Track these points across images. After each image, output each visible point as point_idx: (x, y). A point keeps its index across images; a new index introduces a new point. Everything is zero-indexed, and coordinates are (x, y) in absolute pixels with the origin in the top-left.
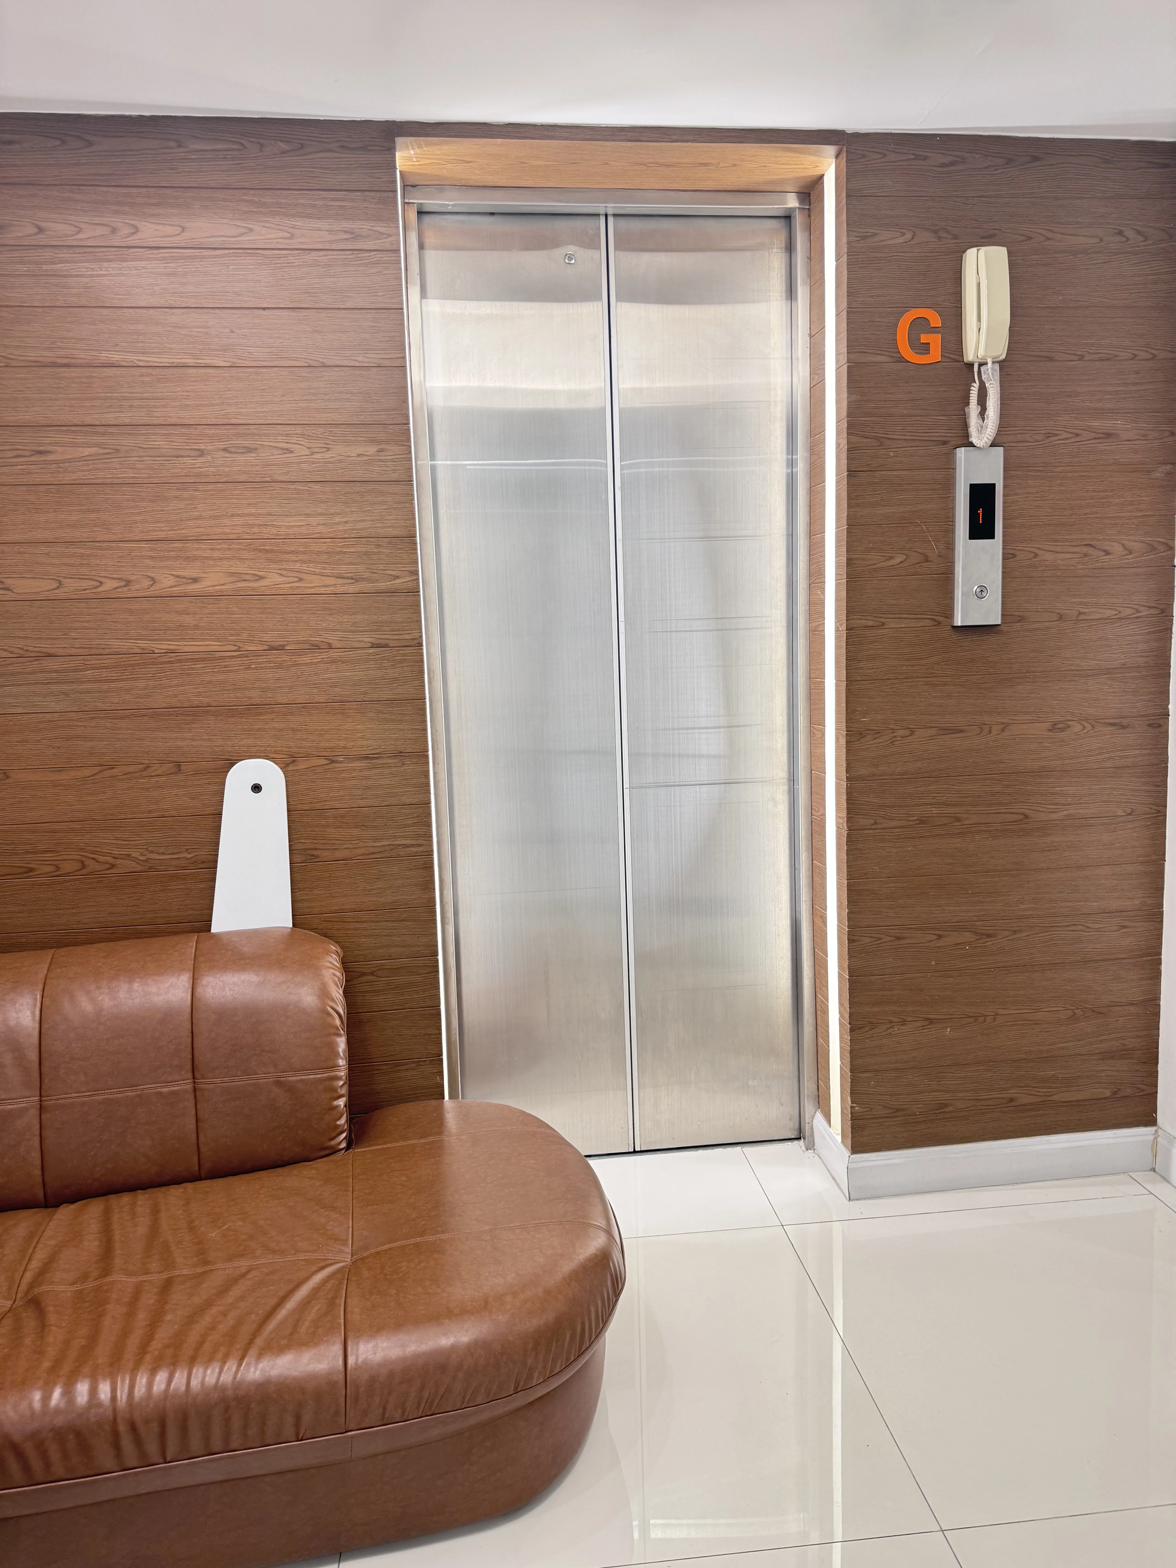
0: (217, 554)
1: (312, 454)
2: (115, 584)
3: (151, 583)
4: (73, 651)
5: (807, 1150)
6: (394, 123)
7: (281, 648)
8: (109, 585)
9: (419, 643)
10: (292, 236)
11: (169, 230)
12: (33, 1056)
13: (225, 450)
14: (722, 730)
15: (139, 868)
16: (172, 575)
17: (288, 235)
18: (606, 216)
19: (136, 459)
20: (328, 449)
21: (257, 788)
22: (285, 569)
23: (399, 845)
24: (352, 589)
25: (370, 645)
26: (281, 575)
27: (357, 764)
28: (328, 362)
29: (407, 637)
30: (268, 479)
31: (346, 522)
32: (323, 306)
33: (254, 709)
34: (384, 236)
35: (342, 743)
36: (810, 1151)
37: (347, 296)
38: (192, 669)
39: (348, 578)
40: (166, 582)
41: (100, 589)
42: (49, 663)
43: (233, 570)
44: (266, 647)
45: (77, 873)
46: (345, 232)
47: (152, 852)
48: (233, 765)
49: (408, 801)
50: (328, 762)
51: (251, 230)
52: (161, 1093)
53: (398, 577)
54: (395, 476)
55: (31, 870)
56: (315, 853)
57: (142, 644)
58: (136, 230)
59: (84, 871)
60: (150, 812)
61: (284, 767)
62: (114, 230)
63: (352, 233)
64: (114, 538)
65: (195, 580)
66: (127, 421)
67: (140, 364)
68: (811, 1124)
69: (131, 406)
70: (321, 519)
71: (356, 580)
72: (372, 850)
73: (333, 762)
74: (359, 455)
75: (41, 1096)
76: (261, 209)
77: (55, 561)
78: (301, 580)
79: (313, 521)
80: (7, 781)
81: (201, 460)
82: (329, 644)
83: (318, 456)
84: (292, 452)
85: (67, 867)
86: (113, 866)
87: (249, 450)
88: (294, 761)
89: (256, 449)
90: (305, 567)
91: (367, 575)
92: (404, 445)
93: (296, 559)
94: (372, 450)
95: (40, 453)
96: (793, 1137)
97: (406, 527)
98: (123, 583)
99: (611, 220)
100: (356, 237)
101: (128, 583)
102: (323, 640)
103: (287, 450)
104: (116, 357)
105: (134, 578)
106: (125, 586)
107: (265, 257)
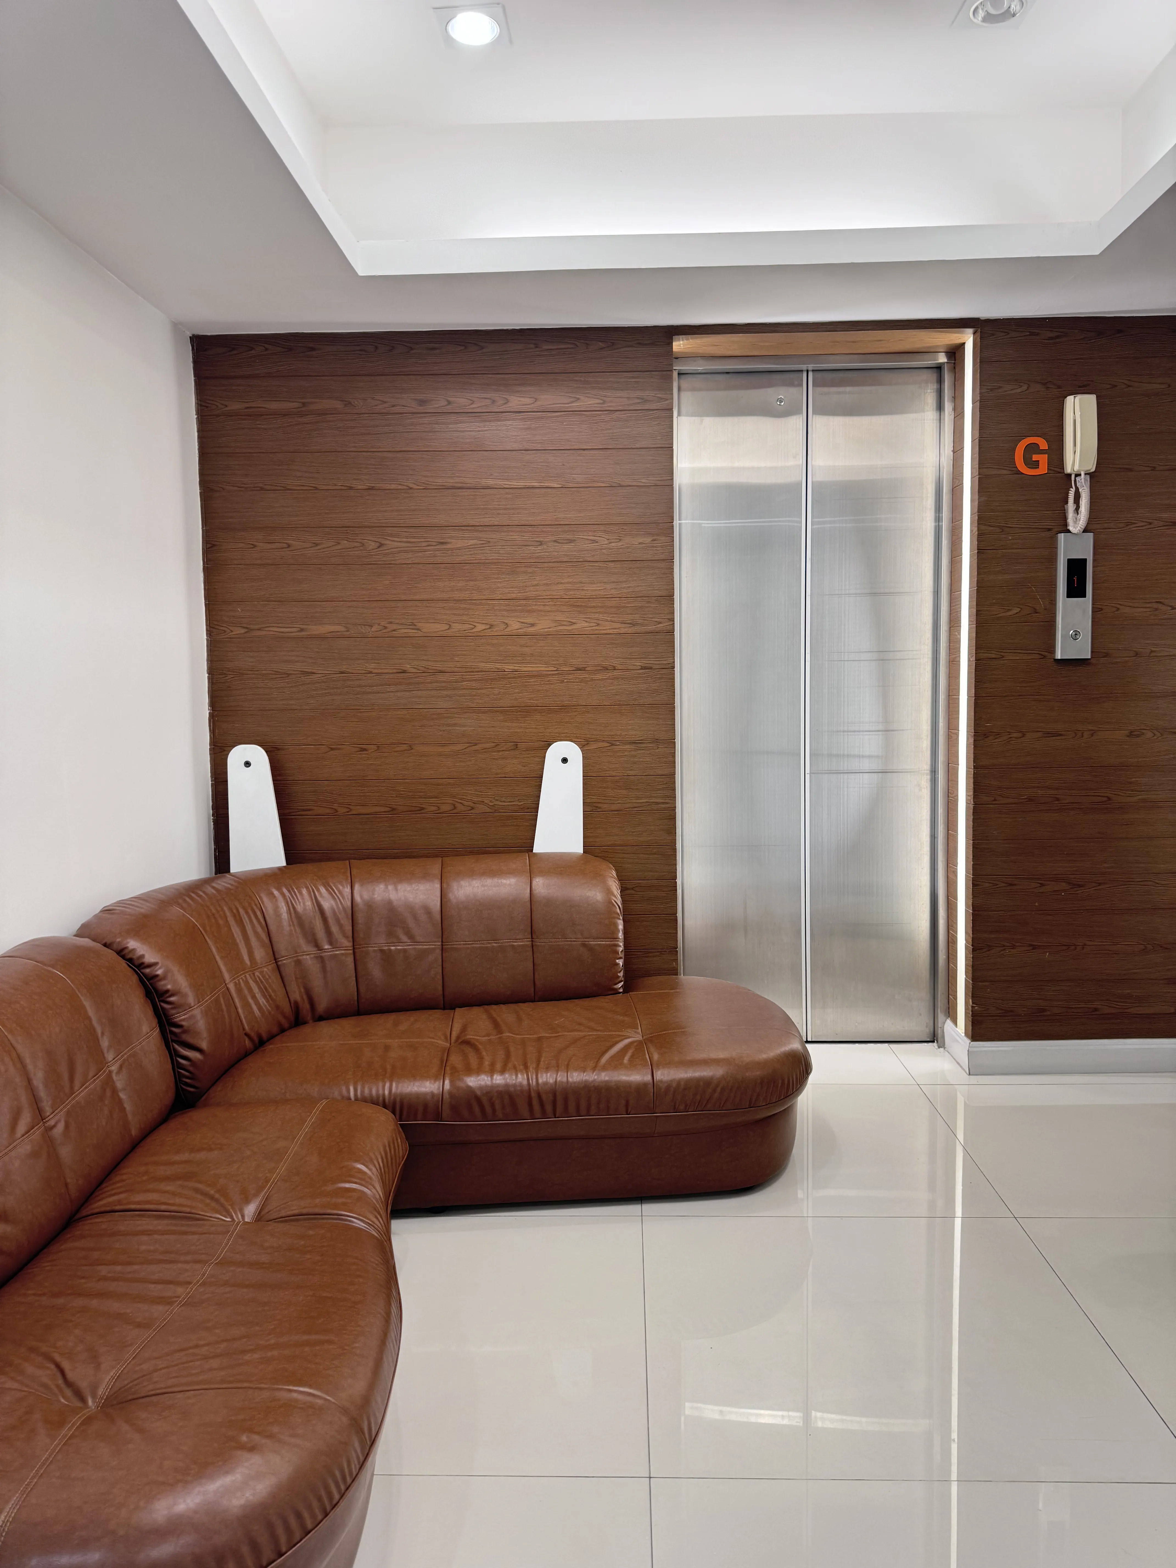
0: (547, 608)
1: (610, 543)
2: (483, 627)
3: (505, 627)
4: (456, 669)
5: (939, 1048)
6: (671, 328)
7: (583, 669)
8: (480, 627)
9: (672, 667)
10: (604, 402)
11: (527, 400)
12: (438, 917)
13: (555, 541)
14: (880, 733)
15: (488, 810)
16: (518, 621)
17: (601, 401)
18: (808, 371)
19: (500, 547)
20: (620, 540)
21: (565, 760)
22: (589, 618)
23: (653, 802)
24: (630, 630)
25: (640, 667)
26: (586, 622)
27: (627, 747)
28: (623, 483)
29: (665, 662)
30: (581, 560)
31: (629, 587)
32: (621, 447)
33: (564, 708)
34: (663, 400)
35: (619, 733)
36: (941, 1049)
37: (637, 440)
38: (529, 682)
39: (628, 624)
40: (515, 625)
41: (474, 630)
42: (441, 677)
43: (557, 618)
44: (574, 669)
45: (451, 812)
46: (638, 398)
47: (497, 800)
48: (550, 745)
49: (660, 772)
50: (609, 745)
51: (579, 399)
52: (513, 945)
53: (660, 623)
54: (662, 557)
55: (423, 809)
56: (599, 805)
57: (498, 666)
58: (508, 401)
59: (455, 811)
60: (497, 774)
61: (582, 747)
62: (494, 402)
63: (642, 399)
64: (484, 597)
65: (533, 625)
66: (496, 523)
67: (505, 486)
68: (942, 1028)
69: (499, 514)
70: (613, 586)
71: (633, 624)
72: (635, 805)
73: (613, 745)
74: (639, 543)
75: (442, 942)
76: (585, 386)
77: (448, 612)
78: (598, 625)
79: (608, 586)
80: (412, 751)
81: (540, 548)
82: (614, 667)
83: (613, 544)
84: (597, 542)
85: (445, 808)
86: (473, 808)
87: (571, 541)
88: (588, 744)
89: (574, 540)
90: (601, 616)
91: (640, 621)
92: (669, 537)
93: (596, 611)
94: (648, 540)
95: (442, 543)
96: (929, 1040)
97: (667, 590)
98: (488, 627)
99: (810, 374)
100: (646, 401)
101: (491, 626)
102: (610, 664)
103: (594, 541)
104: (491, 482)
105: (495, 623)
106: (490, 628)
107: (587, 416)
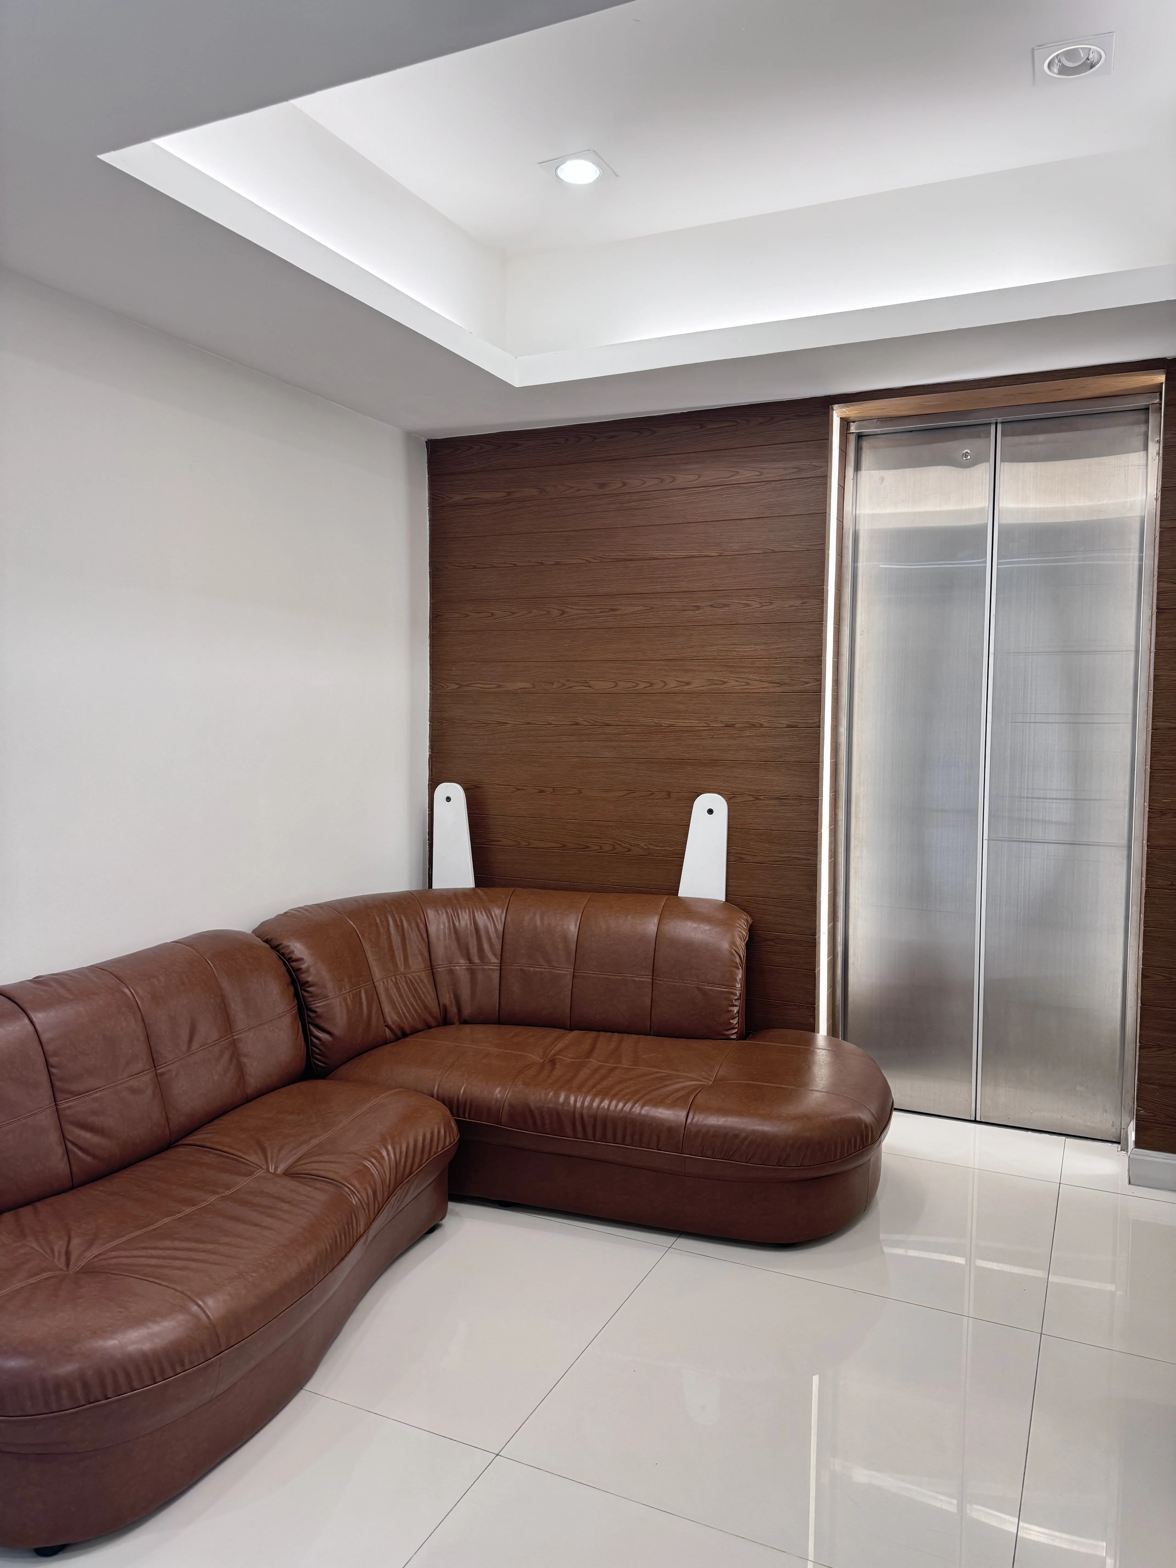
0: (701, 668)
1: (762, 606)
2: (645, 685)
3: (664, 685)
4: (620, 723)
5: (1121, 1150)
6: (829, 396)
7: (732, 726)
8: (642, 685)
9: (817, 726)
10: (762, 474)
11: (692, 477)
13: (711, 606)
14: (1069, 801)
15: (643, 853)
16: (675, 680)
17: (759, 473)
18: (996, 423)
19: (662, 612)
20: (772, 603)
21: (710, 812)
22: (740, 678)
23: (795, 858)
24: (777, 690)
25: (786, 726)
26: (736, 681)
27: (773, 802)
28: (776, 549)
29: (810, 721)
30: (734, 623)
31: (778, 648)
32: (776, 515)
33: (714, 762)
34: (818, 468)
35: (764, 787)
36: (1123, 1152)
37: (792, 508)
38: (681, 736)
39: (776, 683)
40: (672, 684)
41: (637, 688)
42: (608, 730)
43: (710, 678)
44: (724, 725)
45: (611, 852)
46: (794, 468)
47: (650, 844)
48: (699, 796)
49: (803, 829)
50: (754, 799)
51: (738, 473)
52: (635, 980)
53: (807, 683)
54: (812, 619)
55: (588, 847)
56: (743, 856)
57: (656, 720)
58: (674, 480)
59: (614, 851)
60: (651, 820)
61: (728, 800)
62: (662, 480)
63: (798, 468)
64: (647, 658)
65: (688, 684)
66: (660, 591)
67: (669, 557)
68: (1126, 1130)
69: (662, 582)
70: (763, 647)
71: (780, 684)
72: (778, 859)
73: (757, 799)
74: (790, 606)
76: (744, 460)
77: (615, 671)
78: (748, 684)
79: (758, 647)
80: (580, 795)
81: (697, 612)
82: (761, 724)
83: (764, 608)
84: (750, 606)
85: (607, 848)
86: (629, 850)
87: (725, 605)
88: (734, 797)
89: (729, 605)
90: (751, 676)
91: (787, 681)
92: (819, 599)
93: (746, 671)
94: (799, 602)
95: (613, 610)
96: (1115, 1140)
97: (816, 651)
99: (1000, 426)
100: (800, 470)
101: (652, 684)
102: (758, 722)
103: (747, 604)
104: (657, 554)
105: (655, 681)
106: (650, 686)
107: (744, 488)
